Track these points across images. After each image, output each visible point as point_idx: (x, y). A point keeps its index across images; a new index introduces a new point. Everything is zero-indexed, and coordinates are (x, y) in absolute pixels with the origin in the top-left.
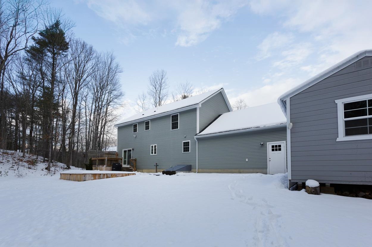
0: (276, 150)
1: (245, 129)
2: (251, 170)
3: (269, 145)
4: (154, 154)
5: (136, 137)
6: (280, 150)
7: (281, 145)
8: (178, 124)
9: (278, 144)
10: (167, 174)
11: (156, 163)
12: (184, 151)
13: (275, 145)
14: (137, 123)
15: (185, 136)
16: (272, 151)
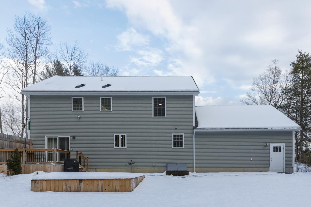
0: (277, 151)
1: (253, 129)
2: (255, 169)
3: (272, 146)
4: (120, 147)
5: (80, 118)
6: (280, 151)
7: (280, 147)
8: (165, 111)
9: (278, 146)
10: (174, 175)
11: (132, 160)
12: (174, 146)
13: (276, 146)
14: (82, 96)
15: (176, 128)
16: (274, 151)
